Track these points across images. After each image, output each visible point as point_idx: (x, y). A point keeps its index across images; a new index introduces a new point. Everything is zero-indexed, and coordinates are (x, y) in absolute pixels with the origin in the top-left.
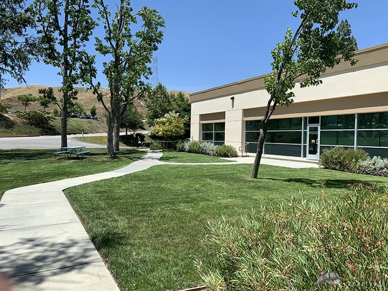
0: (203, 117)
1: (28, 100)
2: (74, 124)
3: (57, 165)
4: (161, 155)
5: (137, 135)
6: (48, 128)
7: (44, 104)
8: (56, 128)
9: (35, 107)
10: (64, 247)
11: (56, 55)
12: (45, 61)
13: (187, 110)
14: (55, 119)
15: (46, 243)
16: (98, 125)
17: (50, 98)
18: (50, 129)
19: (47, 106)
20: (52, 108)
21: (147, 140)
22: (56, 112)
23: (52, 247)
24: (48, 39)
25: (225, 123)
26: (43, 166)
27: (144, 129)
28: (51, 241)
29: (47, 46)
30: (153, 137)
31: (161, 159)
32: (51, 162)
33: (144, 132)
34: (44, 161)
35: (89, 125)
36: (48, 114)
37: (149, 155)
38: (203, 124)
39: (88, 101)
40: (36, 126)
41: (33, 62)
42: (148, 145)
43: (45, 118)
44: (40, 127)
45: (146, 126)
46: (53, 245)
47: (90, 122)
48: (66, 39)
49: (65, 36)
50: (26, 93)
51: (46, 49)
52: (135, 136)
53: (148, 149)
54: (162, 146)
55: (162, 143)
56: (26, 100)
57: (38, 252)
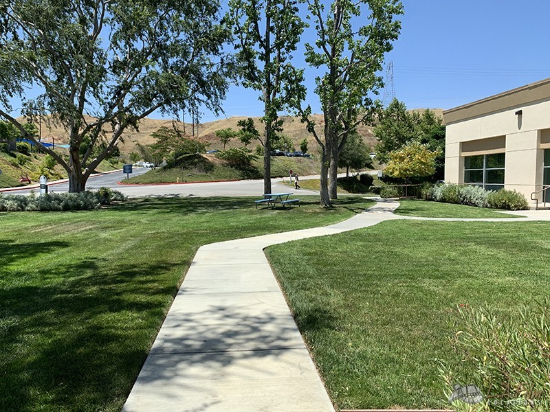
0: (465, 146)
1: (227, 136)
2: (281, 164)
3: (259, 217)
4: (396, 205)
5: (363, 176)
6: (250, 171)
7: (246, 140)
8: (259, 170)
9: (236, 144)
10: (259, 323)
11: (257, 75)
12: (244, 84)
13: (440, 137)
14: (257, 158)
15: (238, 314)
16: (311, 165)
17: (250, 131)
18: (252, 171)
19: (249, 143)
20: (254, 145)
21: (377, 184)
22: (259, 150)
23: (245, 320)
24: (247, 55)
25: (504, 154)
26: (243, 217)
27: (373, 168)
28: (244, 312)
29: (246, 64)
30: (386, 179)
31: (397, 211)
32: (252, 213)
33: (372, 173)
34: (244, 212)
35: (299, 164)
36: (250, 152)
37: (379, 205)
38: (466, 157)
39: (298, 132)
40: (236, 168)
41: (232, 86)
42: (377, 191)
43: (247, 158)
44: (241, 169)
45: (375, 163)
46: (245, 318)
47: (299, 161)
48: (269, 51)
49: (267, 48)
50: (225, 127)
51: (245, 68)
52: (359, 178)
53: (378, 197)
54: (399, 192)
55: (399, 188)
56: (225, 136)
57: (229, 325)
